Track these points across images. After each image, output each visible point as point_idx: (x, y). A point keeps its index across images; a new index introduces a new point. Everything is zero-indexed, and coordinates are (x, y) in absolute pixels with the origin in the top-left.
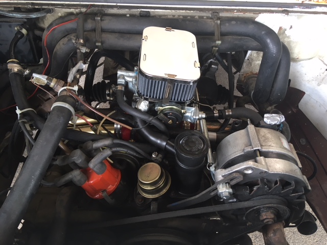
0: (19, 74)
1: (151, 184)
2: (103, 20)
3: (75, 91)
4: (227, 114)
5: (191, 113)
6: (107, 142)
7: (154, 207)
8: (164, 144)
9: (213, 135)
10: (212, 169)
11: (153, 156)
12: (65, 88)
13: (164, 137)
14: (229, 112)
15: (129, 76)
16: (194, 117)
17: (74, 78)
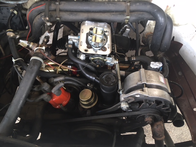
0: (13, 38)
1: (86, 101)
2: (61, 4)
3: (43, 50)
4: (133, 59)
5: (110, 60)
6: (61, 78)
7: (88, 113)
8: (94, 78)
9: (123, 73)
10: (121, 92)
11: (88, 85)
12: (38, 48)
13: (94, 74)
14: (134, 58)
15: (75, 39)
16: (111, 63)
17: (43, 42)
